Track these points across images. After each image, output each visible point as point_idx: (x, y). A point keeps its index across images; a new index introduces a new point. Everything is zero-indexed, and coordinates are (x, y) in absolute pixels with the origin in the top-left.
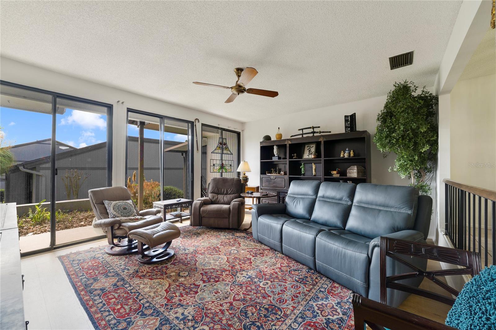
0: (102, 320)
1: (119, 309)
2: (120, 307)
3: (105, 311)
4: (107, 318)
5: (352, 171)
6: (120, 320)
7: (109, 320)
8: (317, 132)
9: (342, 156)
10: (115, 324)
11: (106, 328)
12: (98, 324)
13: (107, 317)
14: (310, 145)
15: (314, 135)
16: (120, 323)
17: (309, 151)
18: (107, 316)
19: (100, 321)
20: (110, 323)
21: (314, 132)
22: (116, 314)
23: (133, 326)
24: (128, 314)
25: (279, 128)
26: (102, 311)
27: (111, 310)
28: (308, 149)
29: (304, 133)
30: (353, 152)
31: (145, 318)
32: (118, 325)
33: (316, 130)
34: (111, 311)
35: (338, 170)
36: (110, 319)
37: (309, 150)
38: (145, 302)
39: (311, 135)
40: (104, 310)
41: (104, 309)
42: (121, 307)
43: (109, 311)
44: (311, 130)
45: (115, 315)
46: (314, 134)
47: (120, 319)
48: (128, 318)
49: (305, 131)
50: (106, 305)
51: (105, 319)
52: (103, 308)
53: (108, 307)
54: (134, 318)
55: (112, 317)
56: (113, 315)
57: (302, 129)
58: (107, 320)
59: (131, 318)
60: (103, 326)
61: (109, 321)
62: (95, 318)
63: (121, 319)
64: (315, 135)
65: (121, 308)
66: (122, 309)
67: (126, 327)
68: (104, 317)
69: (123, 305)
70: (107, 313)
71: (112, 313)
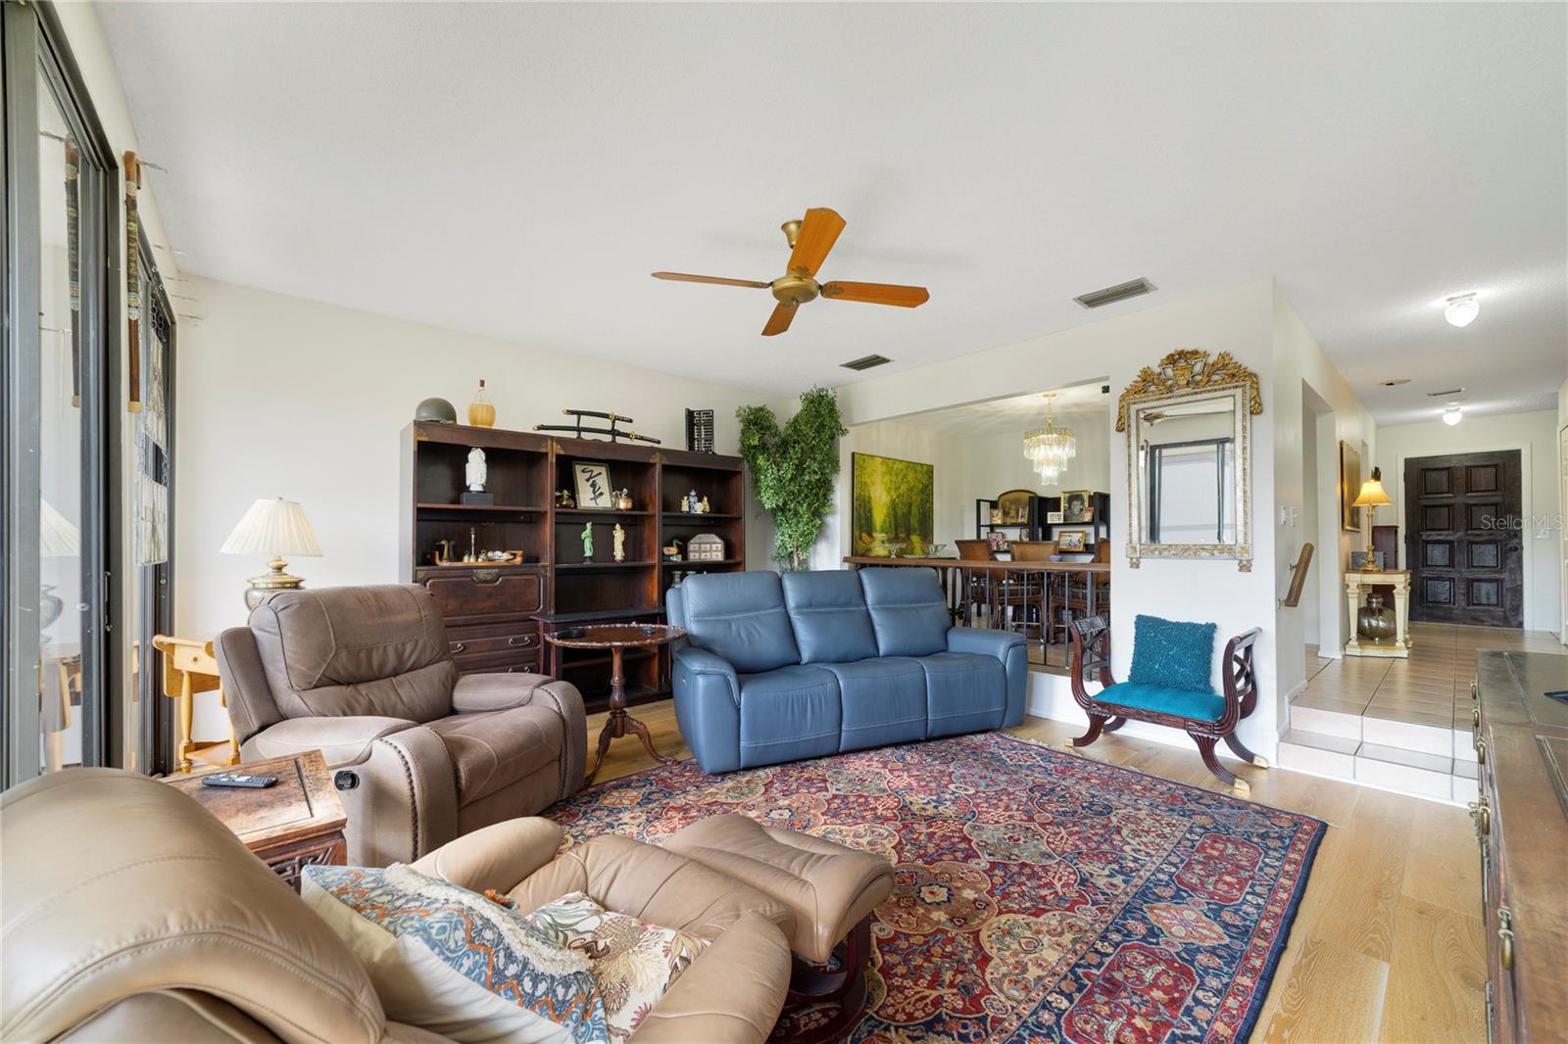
0: (1227, 1010)
1: (1166, 990)
2: (1158, 990)
3: (1194, 1022)
4: (1214, 1001)
5: (708, 546)
6: (1197, 972)
7: (1215, 995)
8: (627, 435)
9: (685, 508)
10: (1217, 976)
11: (1241, 988)
12: (1243, 1012)
13: (1211, 1005)
14: (591, 468)
15: (614, 441)
16: (1206, 969)
17: (591, 486)
18: (1207, 1006)
19: (1235, 1012)
20: (1220, 986)
21: (614, 432)
22: (1186, 988)
23: (1196, 942)
24: (1170, 963)
25: (482, 383)
26: (1200, 1028)
27: (1183, 1008)
28: (588, 480)
29: (581, 425)
30: (708, 500)
31: (1159, 928)
32: (1213, 968)
33: (620, 426)
34: (1185, 1005)
35: (677, 545)
36: (1211, 994)
37: (591, 481)
38: (1106, 944)
39: (608, 438)
40: (1192, 1027)
41: (1189, 1029)
42: (1155, 990)
43: (1189, 1011)
44: (606, 424)
45: (1189, 991)
46: (617, 437)
47: (1195, 973)
48: (1181, 958)
49: (586, 422)
50: (1173, 1033)
51: (1218, 1005)
52: (1189, 1032)
53: (1175, 1022)
54: (1173, 945)
55: (1200, 994)
56: (1194, 995)
57: (579, 413)
58: (1219, 1000)
59: (1177, 953)
60: (1240, 999)
61: (1218, 993)
62: (1234, 1031)
63: (1194, 970)
64: (620, 440)
65: (1158, 988)
66: (1160, 984)
67: (1208, 952)
68: (1214, 1010)
69: (1147, 984)
70: (1199, 1012)
71: (1189, 1001)
